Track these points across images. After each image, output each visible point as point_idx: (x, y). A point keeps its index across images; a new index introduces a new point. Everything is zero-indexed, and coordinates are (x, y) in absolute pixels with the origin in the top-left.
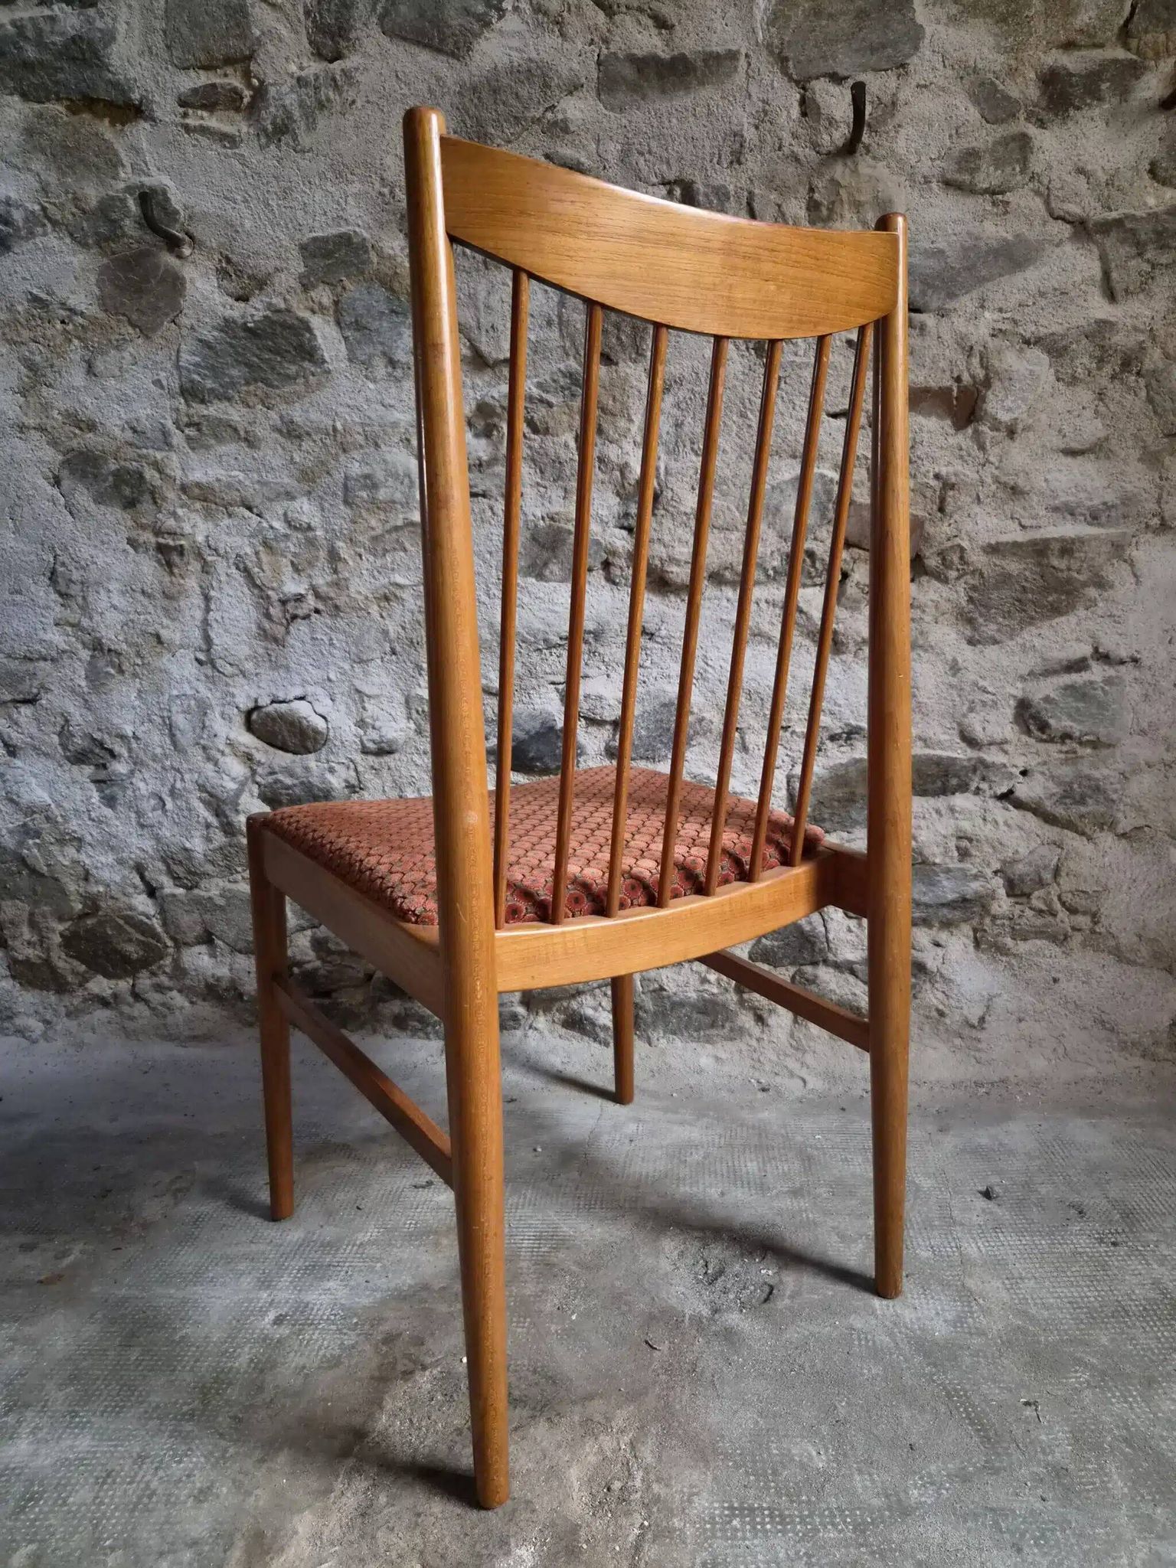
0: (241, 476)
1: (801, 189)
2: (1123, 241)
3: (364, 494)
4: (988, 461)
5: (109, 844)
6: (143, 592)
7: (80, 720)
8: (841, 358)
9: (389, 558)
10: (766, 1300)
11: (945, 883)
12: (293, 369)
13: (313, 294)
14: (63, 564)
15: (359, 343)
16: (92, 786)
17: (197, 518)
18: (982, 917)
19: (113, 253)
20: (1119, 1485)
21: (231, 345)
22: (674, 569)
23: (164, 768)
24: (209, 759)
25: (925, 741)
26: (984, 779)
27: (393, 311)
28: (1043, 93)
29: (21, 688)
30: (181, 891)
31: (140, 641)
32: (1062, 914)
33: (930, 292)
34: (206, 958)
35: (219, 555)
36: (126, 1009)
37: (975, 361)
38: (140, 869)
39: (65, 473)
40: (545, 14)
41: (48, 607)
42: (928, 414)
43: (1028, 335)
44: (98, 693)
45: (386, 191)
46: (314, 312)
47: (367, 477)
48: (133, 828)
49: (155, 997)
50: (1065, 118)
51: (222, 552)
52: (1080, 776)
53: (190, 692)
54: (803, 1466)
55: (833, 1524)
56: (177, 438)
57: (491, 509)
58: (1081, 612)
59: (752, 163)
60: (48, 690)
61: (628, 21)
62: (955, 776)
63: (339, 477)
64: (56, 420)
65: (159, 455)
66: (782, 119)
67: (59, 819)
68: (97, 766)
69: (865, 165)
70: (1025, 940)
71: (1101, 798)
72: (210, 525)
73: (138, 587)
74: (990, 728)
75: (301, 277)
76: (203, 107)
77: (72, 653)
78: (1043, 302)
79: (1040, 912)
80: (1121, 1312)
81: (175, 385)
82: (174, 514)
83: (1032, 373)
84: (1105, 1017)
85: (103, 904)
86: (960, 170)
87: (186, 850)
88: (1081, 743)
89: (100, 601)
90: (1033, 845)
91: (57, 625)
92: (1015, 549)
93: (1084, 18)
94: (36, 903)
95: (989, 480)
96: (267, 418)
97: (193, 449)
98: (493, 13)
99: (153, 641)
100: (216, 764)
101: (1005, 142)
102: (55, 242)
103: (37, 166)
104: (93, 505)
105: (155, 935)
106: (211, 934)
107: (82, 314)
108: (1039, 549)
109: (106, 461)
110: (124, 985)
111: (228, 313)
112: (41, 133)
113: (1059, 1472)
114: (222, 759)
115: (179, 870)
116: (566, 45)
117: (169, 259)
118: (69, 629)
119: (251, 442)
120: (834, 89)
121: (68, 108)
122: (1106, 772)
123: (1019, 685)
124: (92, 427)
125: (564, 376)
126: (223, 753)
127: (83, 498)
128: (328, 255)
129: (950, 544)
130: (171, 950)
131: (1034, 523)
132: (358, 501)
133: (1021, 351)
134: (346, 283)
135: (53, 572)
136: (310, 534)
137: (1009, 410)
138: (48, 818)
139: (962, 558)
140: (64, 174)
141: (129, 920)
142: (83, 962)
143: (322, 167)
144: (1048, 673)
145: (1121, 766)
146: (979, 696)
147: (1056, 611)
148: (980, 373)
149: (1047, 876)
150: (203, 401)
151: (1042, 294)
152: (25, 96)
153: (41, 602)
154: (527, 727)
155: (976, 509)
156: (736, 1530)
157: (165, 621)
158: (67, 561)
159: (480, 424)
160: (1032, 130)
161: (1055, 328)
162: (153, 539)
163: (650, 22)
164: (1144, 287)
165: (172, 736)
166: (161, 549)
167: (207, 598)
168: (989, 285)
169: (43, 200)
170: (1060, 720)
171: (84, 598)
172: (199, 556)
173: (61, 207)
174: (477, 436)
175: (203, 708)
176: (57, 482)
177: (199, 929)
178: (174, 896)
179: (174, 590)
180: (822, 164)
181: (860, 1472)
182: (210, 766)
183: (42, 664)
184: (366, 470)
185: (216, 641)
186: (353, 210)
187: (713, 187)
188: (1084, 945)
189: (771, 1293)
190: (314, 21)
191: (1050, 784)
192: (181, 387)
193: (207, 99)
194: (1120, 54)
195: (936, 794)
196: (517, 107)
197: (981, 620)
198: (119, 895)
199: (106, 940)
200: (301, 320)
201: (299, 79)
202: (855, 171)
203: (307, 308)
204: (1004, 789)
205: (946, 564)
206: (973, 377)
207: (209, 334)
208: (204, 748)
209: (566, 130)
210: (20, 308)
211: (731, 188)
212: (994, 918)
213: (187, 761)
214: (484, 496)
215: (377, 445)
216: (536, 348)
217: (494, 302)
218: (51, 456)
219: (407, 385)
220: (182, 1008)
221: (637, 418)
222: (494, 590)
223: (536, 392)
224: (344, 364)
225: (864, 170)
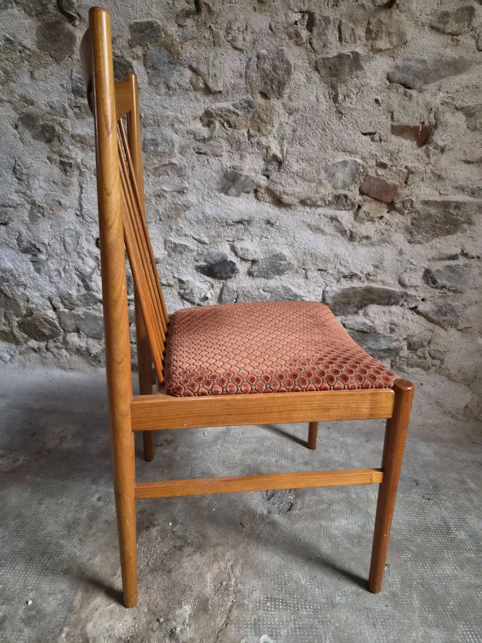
1: (364, 22)
3: (152, 148)
4: (430, 163)
5: (37, 288)
6: (54, 182)
7: (26, 236)
8: (371, 108)
9: (161, 178)
10: (289, 510)
11: (383, 342)
13: (134, 50)
14: (19, 165)
15: (154, 76)
16: (31, 263)
17: (78, 151)
18: (396, 356)
19: (44, 20)
20: (416, 603)
22: (285, 197)
23: (61, 259)
24: (80, 257)
25: (383, 282)
26: (405, 301)
27: (170, 62)
30: (67, 310)
31: (52, 203)
32: (429, 359)
33: (417, 80)
34: (77, 338)
35: (87, 168)
36: (43, 354)
37: (432, 115)
38: (50, 300)
39: (20, 123)
41: (12, 184)
42: (406, 138)
43: (458, 105)
44: (34, 224)
46: (134, 59)
47: (153, 140)
48: (47, 283)
49: (55, 351)
51: (88, 167)
52: (446, 305)
53: (73, 228)
54: (296, 582)
55: (306, 609)
56: (70, 113)
57: (208, 160)
58: (459, 234)
59: (343, 7)
60: (12, 221)
62: (394, 298)
64: (16, 98)
65: (62, 120)
67: (17, 276)
68: (33, 255)
69: (395, 13)
70: (412, 367)
71: (454, 314)
72: (84, 154)
73: (51, 179)
74: (411, 281)
75: (129, 41)
77: (22, 205)
78: (467, 91)
79: (420, 357)
80: (427, 529)
81: (70, 88)
82: (68, 148)
83: (457, 124)
84: (439, 401)
85: (35, 312)
86: (439, 22)
87: (69, 294)
88: (449, 290)
89: (35, 184)
90: (422, 330)
91: (16, 192)
92: (435, 204)
94: (7, 309)
95: (429, 171)
97: (77, 118)
99: (58, 204)
100: (83, 260)
101: (462, 10)
102: (17, 12)
104: (32, 140)
105: (56, 327)
106: (79, 329)
107: (29, 49)
108: (446, 205)
109: (38, 120)
110: (43, 344)
113: (394, 595)
114: (85, 258)
115: (67, 302)
117: (69, 26)
118: (21, 195)
122: (457, 303)
123: (427, 263)
124: (32, 103)
125: (246, 102)
126: (86, 256)
127: (28, 135)
128: (142, 31)
129: (407, 198)
130: (62, 333)
131: (446, 193)
132: (148, 150)
133: (454, 112)
134: (150, 46)
135: (14, 168)
137: (443, 140)
138: (12, 275)
139: (411, 205)
141: (45, 320)
142: (26, 333)
144: (441, 259)
145: (464, 302)
146: (410, 266)
147: (448, 232)
148: (433, 122)
149: (425, 343)
150: (82, 97)
151: (467, 87)
153: (9, 181)
154: (215, 259)
155: (421, 184)
156: (268, 607)
157: (63, 196)
158: (21, 164)
159: (206, 120)
160: (476, 5)
161: (470, 104)
162: (58, 158)
165: (65, 246)
166: (62, 163)
167: (81, 187)
168: (444, 80)
170: (442, 280)
171: (28, 182)
172: (79, 168)
174: (203, 125)
175: (78, 235)
176: (16, 127)
177: (74, 327)
178: (64, 312)
179: (67, 183)
180: (375, 11)
181: (318, 587)
182: (80, 261)
183: (9, 209)
184: (154, 137)
185: (84, 207)
186: (155, 10)
187: (323, 17)
188: (435, 372)
189: (291, 507)
191: (433, 306)
192: (72, 88)
195: (384, 305)
197: (415, 233)
198: (41, 309)
199: (36, 326)
200: (128, 62)
202: (390, 17)
203: (131, 56)
204: (413, 306)
205: (404, 207)
206: (429, 122)
208: (78, 253)
210: (1, 43)
211: (332, 18)
212: (401, 357)
213: (71, 257)
214: (205, 154)
215: (159, 125)
216: (234, 87)
217: (217, 63)
218: (14, 115)
219: (174, 98)
220: (66, 356)
221: (276, 126)
222: (206, 198)
223: (232, 108)
224: (146, 86)
225: (395, 17)
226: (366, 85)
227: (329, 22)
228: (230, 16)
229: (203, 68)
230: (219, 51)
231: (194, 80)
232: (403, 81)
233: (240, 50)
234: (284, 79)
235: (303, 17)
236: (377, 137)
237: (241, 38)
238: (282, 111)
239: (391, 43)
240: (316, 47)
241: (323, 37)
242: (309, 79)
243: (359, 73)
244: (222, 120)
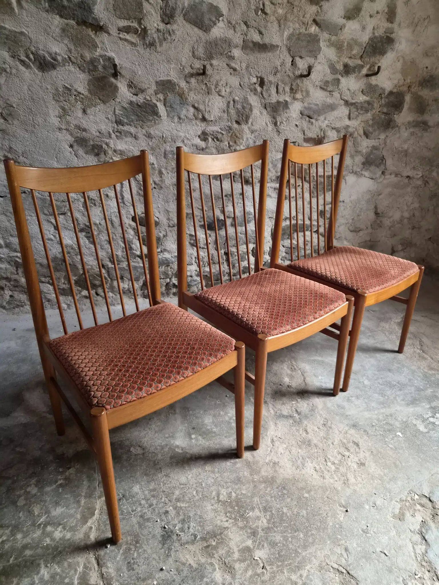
0: (133, 148)
1: (289, 84)
2: (354, 108)
3: (171, 156)
8: (294, 129)
12: (151, 118)
13: (158, 96)
15: (170, 112)
16: (86, 238)
19: (94, 75)
21: (132, 109)
25: (301, 220)
27: (181, 103)
28: (344, 69)
29: (61, 210)
33: (314, 114)
36: (95, 298)
37: (322, 132)
39: (75, 144)
40: (231, 24)
43: (333, 127)
45: (182, 68)
46: (157, 101)
47: (172, 151)
48: (99, 250)
50: (347, 76)
53: (116, 211)
56: (113, 136)
59: (279, 75)
61: (252, 30)
62: (307, 227)
63: (163, 151)
64: (72, 127)
65: (107, 141)
66: (287, 66)
67: (76, 248)
68: (87, 233)
74: (315, 217)
75: (155, 91)
76: (126, 32)
77: (79, 200)
78: (337, 119)
81: (114, 120)
82: (112, 159)
85: (90, 271)
86: (324, 85)
93: (354, 52)
96: (142, 131)
97: (118, 139)
98: (217, 21)
99: (106, 196)
101: (334, 79)
102: (73, 69)
103: (66, 42)
104: (84, 154)
105: (106, 279)
106: (123, 277)
107: (83, 94)
109: (90, 141)
110: (93, 292)
111: (132, 99)
112: (68, 31)
114: (128, 230)
116: (236, 34)
117: (113, 80)
119: (136, 138)
120: (300, 60)
121: (76, 23)
123: (321, 207)
124: (85, 130)
125: (227, 127)
126: (128, 228)
127: (81, 152)
128: (163, 85)
129: (312, 175)
130: (109, 282)
131: (329, 170)
132: (168, 157)
133: (332, 131)
134: (168, 94)
136: (154, 166)
138: (72, 248)
139: (313, 178)
140: (77, 47)
141: (97, 275)
142: (80, 287)
143: (164, 58)
148: (323, 135)
150: (123, 125)
152: (61, 16)
154: (212, 219)
157: (110, 191)
159: (202, 137)
160: (340, 77)
161: (339, 126)
163: (258, 32)
164: (356, 118)
165: (113, 224)
167: (122, 184)
168: (327, 114)
169: (69, 54)
173: (76, 58)
174: (201, 140)
176: (71, 146)
178: (112, 268)
180: (295, 79)
184: (172, 149)
185: (125, 196)
186: (172, 73)
187: (269, 80)
190: (163, 11)
192: (116, 120)
193: (127, 30)
194: (359, 62)
196: (222, 51)
198: (95, 268)
200: (155, 104)
201: (158, 29)
202: (302, 82)
206: (321, 136)
207: (126, 106)
209: (234, 59)
210: (60, 90)
211: (273, 81)
213: (117, 231)
215: (175, 142)
216: (220, 118)
217: (210, 104)
218: (71, 139)
219: (183, 124)
220: (112, 297)
221: (245, 140)
222: (205, 183)
223: (219, 130)
224: (166, 117)
225: (304, 82)
226: (291, 117)
227: (272, 83)
228: (218, 78)
229: (201, 107)
230: (211, 97)
231: (196, 114)
232: (308, 115)
233: (223, 97)
234: (249, 114)
235: (257, 79)
236: (297, 144)
237: (224, 90)
238: (248, 132)
239: (302, 95)
240: (265, 97)
241: (269, 92)
242: (261, 113)
243: (288, 111)
244: (213, 137)
